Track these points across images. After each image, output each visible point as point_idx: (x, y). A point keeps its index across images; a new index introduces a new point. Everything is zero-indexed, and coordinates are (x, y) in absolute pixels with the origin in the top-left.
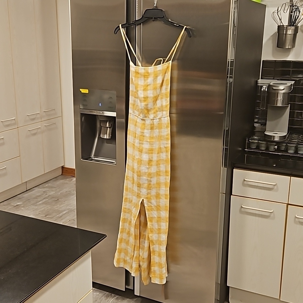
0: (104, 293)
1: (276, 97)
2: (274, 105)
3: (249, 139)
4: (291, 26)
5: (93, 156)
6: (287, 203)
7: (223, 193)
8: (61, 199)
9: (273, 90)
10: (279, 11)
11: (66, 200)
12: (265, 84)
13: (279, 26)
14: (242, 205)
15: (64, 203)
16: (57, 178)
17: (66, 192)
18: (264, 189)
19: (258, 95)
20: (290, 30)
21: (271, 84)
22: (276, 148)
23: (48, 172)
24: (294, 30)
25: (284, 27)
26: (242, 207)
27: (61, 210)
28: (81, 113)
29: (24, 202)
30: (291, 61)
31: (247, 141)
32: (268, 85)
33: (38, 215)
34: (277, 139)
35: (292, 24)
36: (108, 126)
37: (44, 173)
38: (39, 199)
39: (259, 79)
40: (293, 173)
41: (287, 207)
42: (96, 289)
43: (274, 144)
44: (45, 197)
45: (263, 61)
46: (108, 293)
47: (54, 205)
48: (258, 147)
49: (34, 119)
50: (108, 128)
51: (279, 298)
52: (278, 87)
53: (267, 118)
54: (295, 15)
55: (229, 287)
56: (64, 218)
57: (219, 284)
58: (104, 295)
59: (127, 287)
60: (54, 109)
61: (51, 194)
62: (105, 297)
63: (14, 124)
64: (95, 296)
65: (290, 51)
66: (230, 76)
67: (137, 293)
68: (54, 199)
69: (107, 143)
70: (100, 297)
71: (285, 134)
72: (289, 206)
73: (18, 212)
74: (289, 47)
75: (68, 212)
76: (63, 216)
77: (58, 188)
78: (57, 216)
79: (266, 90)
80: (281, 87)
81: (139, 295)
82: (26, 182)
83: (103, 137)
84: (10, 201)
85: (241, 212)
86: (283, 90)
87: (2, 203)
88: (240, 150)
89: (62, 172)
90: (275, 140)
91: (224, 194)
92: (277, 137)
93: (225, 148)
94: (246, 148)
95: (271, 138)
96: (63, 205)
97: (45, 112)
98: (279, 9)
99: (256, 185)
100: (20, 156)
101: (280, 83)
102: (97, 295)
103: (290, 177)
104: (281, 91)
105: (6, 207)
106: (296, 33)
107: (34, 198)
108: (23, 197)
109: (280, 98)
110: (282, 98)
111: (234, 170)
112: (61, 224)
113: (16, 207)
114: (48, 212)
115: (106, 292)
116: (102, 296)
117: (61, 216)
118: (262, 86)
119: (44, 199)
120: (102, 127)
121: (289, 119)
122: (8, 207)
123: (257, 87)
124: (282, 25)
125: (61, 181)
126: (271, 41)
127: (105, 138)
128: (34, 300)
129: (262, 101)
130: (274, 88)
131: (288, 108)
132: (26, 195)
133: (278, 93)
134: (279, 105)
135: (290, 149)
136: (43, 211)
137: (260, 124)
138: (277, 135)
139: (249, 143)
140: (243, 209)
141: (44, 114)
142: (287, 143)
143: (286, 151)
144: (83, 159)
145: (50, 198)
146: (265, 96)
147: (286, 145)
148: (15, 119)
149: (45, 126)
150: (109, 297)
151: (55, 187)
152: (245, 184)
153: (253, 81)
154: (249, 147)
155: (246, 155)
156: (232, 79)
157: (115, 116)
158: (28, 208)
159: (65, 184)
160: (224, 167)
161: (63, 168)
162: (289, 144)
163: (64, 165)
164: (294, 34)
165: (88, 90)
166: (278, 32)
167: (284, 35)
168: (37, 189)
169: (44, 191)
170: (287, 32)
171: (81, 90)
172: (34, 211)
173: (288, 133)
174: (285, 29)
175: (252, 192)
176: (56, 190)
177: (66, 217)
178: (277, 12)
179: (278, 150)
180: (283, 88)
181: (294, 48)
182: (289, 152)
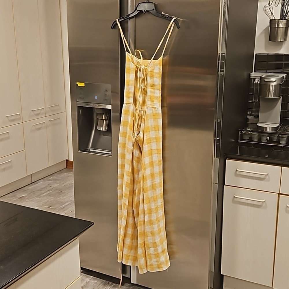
0: (102, 281)
1: (268, 89)
2: (266, 97)
3: (242, 131)
4: (283, 20)
5: (90, 148)
6: (279, 193)
7: (215, 183)
8: (65, 191)
9: (265, 82)
10: (270, 5)
11: (69, 192)
12: (257, 76)
13: (271, 20)
14: (235, 195)
15: (67, 195)
16: (62, 171)
17: (70, 184)
18: (256, 179)
19: (251, 87)
20: (282, 24)
21: (262, 76)
22: (268, 139)
23: (52, 165)
24: (285, 24)
25: (276, 21)
26: (234, 197)
27: (64, 201)
28: (78, 106)
29: (29, 194)
30: (284, 54)
31: (240, 132)
32: (260, 77)
33: (41, 206)
34: (269, 130)
35: (284, 17)
36: (105, 118)
37: (48, 166)
38: (43, 192)
39: (252, 72)
40: (284, 163)
41: (279, 196)
42: (94, 277)
43: (267, 135)
44: (49, 189)
45: (256, 54)
46: (105, 281)
47: (57, 197)
48: (251, 139)
49: (38, 115)
50: (105, 121)
51: (271, 286)
52: (270, 79)
53: (259, 110)
54: (286, 9)
55: (223, 275)
56: (67, 209)
57: (212, 272)
58: (102, 283)
59: (123, 275)
60: (58, 104)
61: (55, 186)
62: (102, 285)
63: (19, 119)
64: (93, 284)
65: (282, 45)
66: (220, 70)
67: (133, 281)
68: (58, 191)
69: (104, 135)
70: (98, 285)
71: (277, 125)
72: (280, 195)
73: (22, 203)
74: (281, 41)
75: (71, 203)
76: (66, 207)
77: (62, 180)
78: (60, 207)
79: (259, 82)
80: (273, 79)
81: (135, 283)
82: (31, 175)
83: (100, 130)
84: (16, 193)
85: (234, 202)
86: (275, 81)
87: (8, 195)
88: (233, 141)
89: (67, 166)
90: (267, 131)
91: (217, 184)
92: (269, 128)
93: (217, 139)
94: (239, 139)
95: (264, 130)
96: (66, 197)
97: (49, 107)
98: (271, 3)
99: (248, 175)
100: (25, 150)
101: (271, 76)
102: (94, 283)
103: (281, 167)
104: (272, 83)
105: (11, 199)
106: (287, 27)
107: (39, 190)
108: (28, 189)
109: (272, 90)
110: (273, 90)
111: (227, 160)
112: (64, 215)
113: (20, 199)
114: (51, 203)
115: (103, 280)
116: (100, 285)
117: (64, 207)
118: (255, 79)
119: (49, 190)
120: (99, 120)
121: (281, 112)
122: (13, 199)
123: (250, 80)
124: (274, 19)
125: (66, 174)
126: (263, 35)
127: (101, 130)
128: (18, 286)
129: (255, 94)
130: (266, 80)
131: (280, 100)
132: (30, 187)
133: (270, 85)
134: (271, 97)
135: (281, 140)
136: (46, 202)
137: (253, 117)
138: (269, 126)
139: (242, 135)
140: (235, 199)
141: (49, 109)
142: (279, 134)
143: (278, 142)
144: (80, 151)
145: (54, 190)
146: (258, 88)
147: (278, 136)
148: (20, 114)
149: (49, 121)
150: (107, 285)
151: (59, 180)
152: (237, 174)
153: (245, 74)
154: (242, 139)
155: (239, 146)
156: (223, 72)
157: (111, 108)
158: (32, 199)
159: (69, 176)
160: (216, 158)
161: (67, 162)
162: (281, 134)
163: (68, 159)
164: (286, 27)
165: (84, 83)
166: (270, 26)
167: (276, 28)
168: (42, 181)
169: (48, 183)
170: (279, 26)
171: (77, 83)
172: (37, 202)
173: (280, 125)
174: (277, 22)
175: (244, 182)
176: (60, 182)
177: (68, 208)
178: (268, 6)
179: (270, 141)
180: (274, 80)
181: (286, 41)
182: (281, 143)
